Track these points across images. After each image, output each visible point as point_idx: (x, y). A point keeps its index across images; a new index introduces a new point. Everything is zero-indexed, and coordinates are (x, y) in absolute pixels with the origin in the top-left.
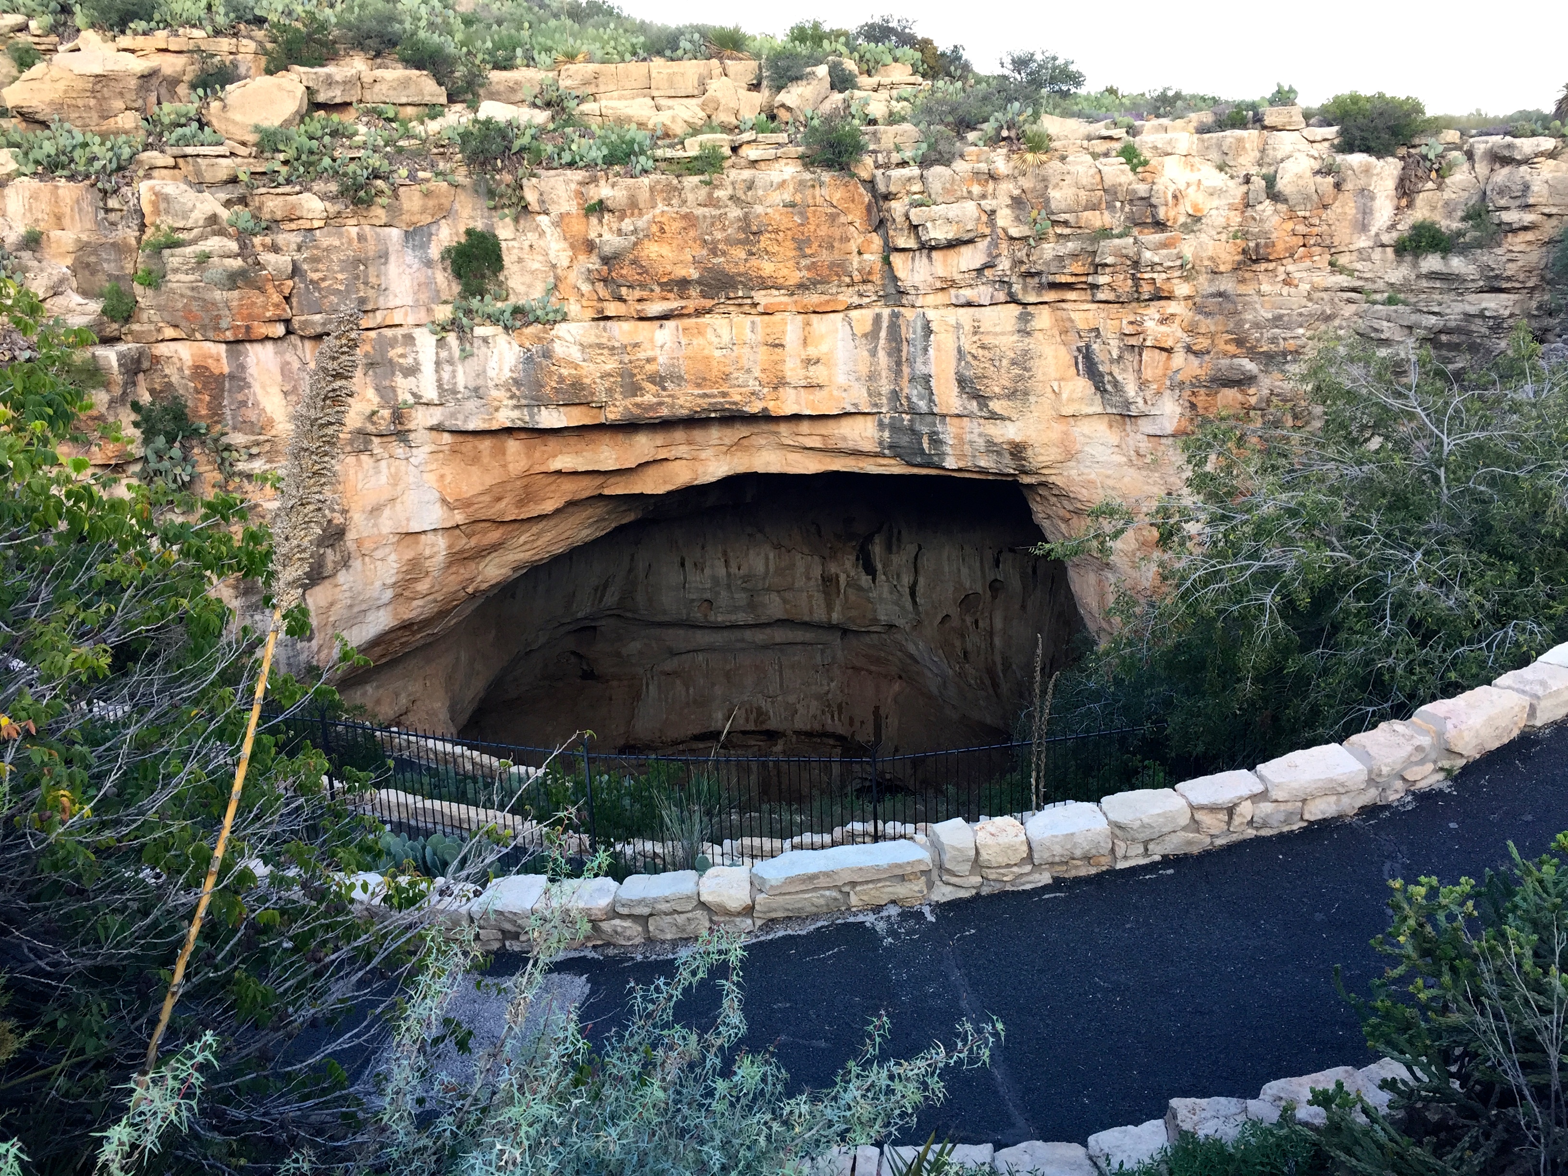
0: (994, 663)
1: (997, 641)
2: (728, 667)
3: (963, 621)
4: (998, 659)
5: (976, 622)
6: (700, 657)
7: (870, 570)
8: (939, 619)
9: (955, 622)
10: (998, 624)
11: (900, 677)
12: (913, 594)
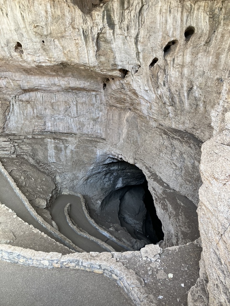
0: (182, 87)
1: (186, 71)
2: (53, 101)
3: (166, 60)
4: (185, 84)
5: (174, 60)
6: (39, 94)
7: (111, 25)
8: (151, 61)
9: (160, 62)
10: (188, 58)
11: (130, 109)
12: (136, 43)
